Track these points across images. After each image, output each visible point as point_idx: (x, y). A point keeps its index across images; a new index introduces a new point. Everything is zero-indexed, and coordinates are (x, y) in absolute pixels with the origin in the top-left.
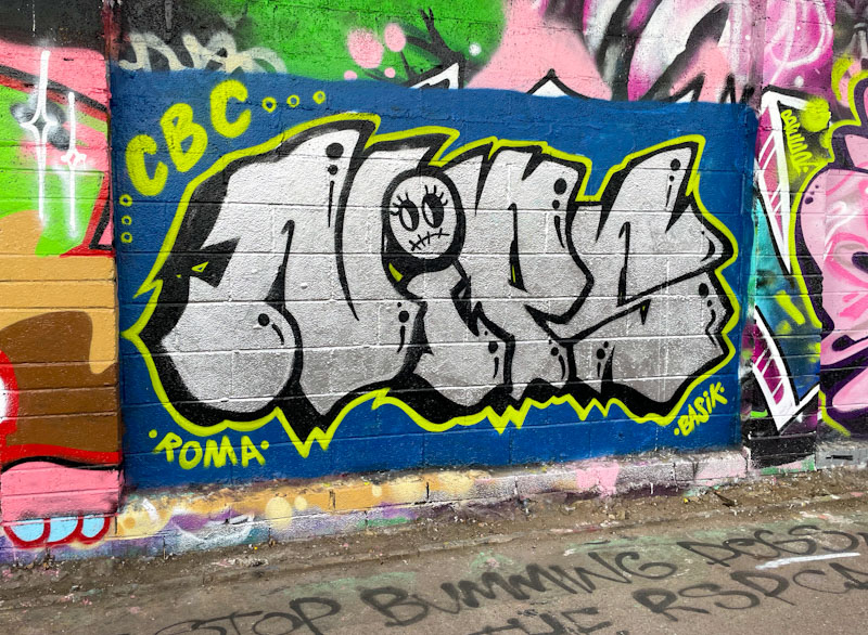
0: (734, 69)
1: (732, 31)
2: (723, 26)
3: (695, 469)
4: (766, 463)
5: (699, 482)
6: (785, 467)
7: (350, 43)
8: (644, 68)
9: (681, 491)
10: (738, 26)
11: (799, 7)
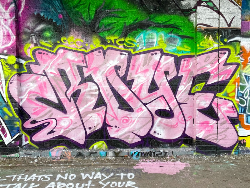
4: (3, 154)
6: (9, 156)
11: (4, 32)
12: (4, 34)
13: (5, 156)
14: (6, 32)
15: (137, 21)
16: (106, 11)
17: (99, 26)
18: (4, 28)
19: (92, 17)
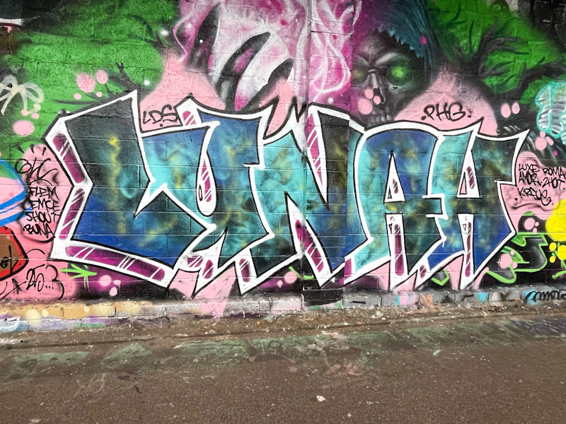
0: (297, 94)
1: (294, 74)
2: (290, 71)
3: (271, 305)
4: (313, 304)
5: (272, 312)
6: (324, 306)
7: (78, 80)
8: (244, 93)
9: (262, 317)
10: (298, 71)
11: (330, 61)
12: (330, 64)
13: (316, 306)
14: (334, 62)
15: (543, 63)
16: (498, 39)
17: (484, 66)
18: (330, 53)
19: (476, 48)
